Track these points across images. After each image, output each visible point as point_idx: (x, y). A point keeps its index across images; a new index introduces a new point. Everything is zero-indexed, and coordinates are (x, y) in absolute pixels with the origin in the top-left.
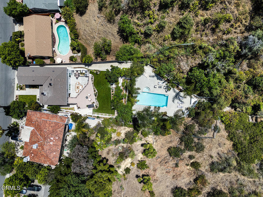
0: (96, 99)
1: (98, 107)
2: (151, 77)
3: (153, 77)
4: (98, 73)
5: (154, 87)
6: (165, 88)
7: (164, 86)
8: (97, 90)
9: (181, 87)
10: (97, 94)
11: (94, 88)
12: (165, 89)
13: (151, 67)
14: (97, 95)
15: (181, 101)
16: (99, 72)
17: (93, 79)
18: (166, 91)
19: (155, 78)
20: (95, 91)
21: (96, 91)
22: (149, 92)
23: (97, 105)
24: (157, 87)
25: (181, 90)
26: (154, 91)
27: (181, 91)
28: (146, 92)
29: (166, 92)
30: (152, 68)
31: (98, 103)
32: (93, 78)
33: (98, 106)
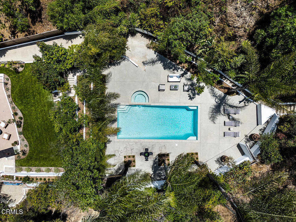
0: (20, 133)
1: (28, 152)
2: (147, 64)
3: (153, 62)
4: (21, 69)
5: (159, 90)
6: (186, 88)
7: (185, 85)
8: (21, 111)
9: (227, 83)
10: (23, 121)
11: (13, 108)
12: (188, 91)
13: (145, 39)
14: (22, 125)
15: (233, 119)
16: (22, 67)
17: (9, 86)
18: (190, 96)
19: (159, 65)
20: (16, 114)
21: (20, 114)
22: (147, 103)
23: (25, 149)
24: (167, 87)
25: (228, 89)
26: (160, 100)
27: (230, 92)
28: (139, 105)
29: (191, 98)
30: (148, 40)
31: (26, 142)
32: (9, 82)
33: (27, 149)
